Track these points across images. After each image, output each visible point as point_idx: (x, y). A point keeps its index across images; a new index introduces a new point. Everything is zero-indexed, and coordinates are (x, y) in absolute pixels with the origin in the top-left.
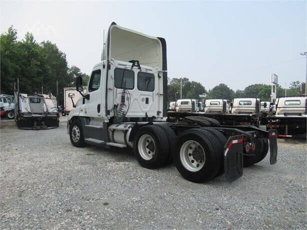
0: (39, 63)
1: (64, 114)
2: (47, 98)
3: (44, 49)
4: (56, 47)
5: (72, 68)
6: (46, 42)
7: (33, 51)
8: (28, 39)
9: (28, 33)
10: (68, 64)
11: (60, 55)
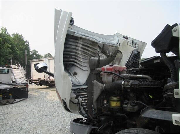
0: (10, 46)
1: (30, 82)
2: (15, 68)
3: (14, 38)
4: (22, 37)
5: (33, 51)
6: (15, 34)
7: (6, 38)
8: (3, 31)
9: (3, 27)
10: (30, 49)
11: (25, 42)
